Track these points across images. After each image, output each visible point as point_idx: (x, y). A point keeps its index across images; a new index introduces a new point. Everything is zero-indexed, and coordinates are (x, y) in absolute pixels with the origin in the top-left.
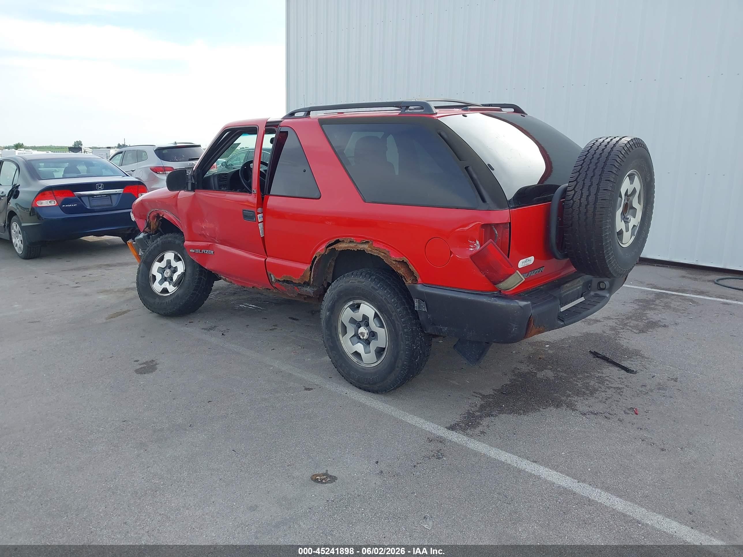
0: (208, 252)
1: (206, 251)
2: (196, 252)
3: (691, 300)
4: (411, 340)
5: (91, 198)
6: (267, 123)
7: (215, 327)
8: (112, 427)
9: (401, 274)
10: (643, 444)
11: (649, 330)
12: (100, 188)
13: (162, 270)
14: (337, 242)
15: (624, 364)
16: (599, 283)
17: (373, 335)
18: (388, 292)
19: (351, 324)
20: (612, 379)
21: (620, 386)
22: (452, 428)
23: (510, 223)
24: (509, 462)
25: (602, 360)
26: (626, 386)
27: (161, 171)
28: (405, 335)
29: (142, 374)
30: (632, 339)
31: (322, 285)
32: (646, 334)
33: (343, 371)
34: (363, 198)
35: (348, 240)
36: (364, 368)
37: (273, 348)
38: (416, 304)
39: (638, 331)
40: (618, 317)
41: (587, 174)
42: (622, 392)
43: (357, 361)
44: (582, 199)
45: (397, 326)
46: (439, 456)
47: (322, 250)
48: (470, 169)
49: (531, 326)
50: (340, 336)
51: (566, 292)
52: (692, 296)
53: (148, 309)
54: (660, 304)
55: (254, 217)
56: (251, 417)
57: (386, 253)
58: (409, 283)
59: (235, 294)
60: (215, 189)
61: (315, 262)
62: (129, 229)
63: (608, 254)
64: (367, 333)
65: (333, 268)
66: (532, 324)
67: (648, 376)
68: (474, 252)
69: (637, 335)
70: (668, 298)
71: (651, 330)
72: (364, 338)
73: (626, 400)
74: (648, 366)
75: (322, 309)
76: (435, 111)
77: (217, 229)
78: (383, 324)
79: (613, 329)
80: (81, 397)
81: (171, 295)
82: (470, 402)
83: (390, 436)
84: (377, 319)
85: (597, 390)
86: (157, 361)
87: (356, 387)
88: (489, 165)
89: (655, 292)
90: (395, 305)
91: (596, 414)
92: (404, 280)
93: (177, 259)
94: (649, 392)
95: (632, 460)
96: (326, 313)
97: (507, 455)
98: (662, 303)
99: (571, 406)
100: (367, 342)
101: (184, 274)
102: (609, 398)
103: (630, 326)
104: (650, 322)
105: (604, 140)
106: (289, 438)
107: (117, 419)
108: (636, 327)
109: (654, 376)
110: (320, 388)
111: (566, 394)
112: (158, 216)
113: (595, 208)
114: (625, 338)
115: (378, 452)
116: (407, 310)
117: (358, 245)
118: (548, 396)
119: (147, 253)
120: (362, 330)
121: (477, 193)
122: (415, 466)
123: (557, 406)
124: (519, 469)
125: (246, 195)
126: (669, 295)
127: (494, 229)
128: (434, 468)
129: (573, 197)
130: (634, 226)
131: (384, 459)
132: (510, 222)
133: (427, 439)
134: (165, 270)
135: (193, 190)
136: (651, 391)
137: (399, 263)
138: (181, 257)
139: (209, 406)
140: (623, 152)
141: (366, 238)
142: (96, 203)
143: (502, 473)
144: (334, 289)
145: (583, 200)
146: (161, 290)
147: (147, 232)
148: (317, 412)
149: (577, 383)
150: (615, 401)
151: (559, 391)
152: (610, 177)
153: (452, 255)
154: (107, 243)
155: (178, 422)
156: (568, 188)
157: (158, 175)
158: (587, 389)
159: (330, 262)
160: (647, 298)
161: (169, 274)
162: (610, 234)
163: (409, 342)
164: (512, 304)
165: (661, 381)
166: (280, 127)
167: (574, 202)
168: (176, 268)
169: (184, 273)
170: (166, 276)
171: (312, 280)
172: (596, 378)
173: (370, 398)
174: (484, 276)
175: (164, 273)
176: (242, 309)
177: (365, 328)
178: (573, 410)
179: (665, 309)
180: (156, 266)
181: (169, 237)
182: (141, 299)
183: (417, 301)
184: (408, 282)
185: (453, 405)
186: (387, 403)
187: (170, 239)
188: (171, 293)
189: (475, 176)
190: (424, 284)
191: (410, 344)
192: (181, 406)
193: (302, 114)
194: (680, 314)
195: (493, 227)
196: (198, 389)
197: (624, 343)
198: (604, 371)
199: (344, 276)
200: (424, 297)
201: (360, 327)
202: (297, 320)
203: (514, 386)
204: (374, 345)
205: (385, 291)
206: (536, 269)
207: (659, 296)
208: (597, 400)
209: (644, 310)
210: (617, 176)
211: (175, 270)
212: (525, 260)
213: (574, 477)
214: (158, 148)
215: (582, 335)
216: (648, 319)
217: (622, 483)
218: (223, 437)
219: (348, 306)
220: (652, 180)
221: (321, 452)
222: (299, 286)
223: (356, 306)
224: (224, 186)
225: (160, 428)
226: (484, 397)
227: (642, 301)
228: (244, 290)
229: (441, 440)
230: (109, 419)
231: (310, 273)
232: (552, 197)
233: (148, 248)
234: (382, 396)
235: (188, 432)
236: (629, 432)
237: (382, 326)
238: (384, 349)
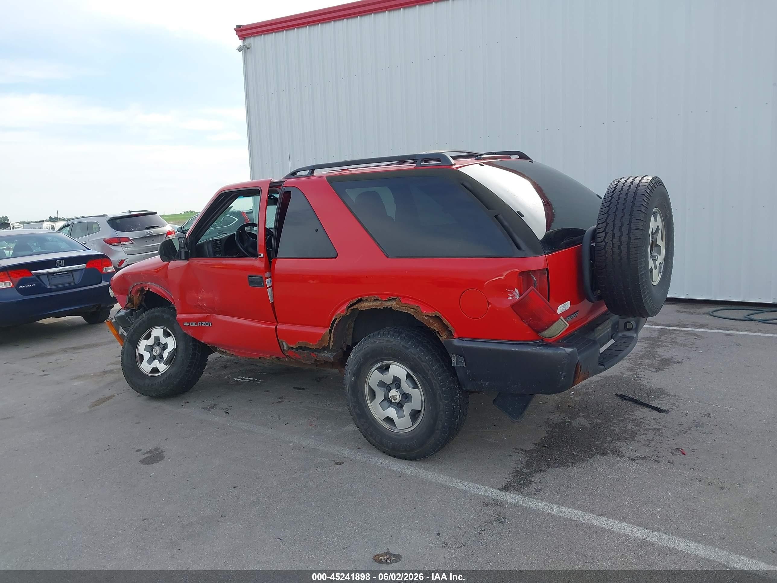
0: (205, 324)
1: (202, 324)
2: (191, 325)
3: (694, 334)
4: (450, 398)
5: (51, 276)
6: (271, 183)
7: (215, 405)
8: (132, 528)
9: (434, 330)
10: (702, 484)
11: (665, 368)
12: (60, 265)
13: (150, 348)
14: (360, 301)
15: (654, 404)
16: (626, 324)
17: (406, 397)
18: (421, 349)
19: (380, 388)
20: (647, 420)
21: (658, 427)
22: (504, 489)
23: (547, 269)
24: (575, 518)
25: (631, 403)
26: (663, 426)
27: (116, 243)
28: (443, 394)
29: (149, 464)
30: (652, 379)
31: (341, 348)
32: (663, 371)
33: (374, 439)
34: (385, 254)
35: (372, 298)
36: (398, 435)
37: (286, 423)
38: (454, 360)
39: (654, 370)
40: (631, 357)
41: (616, 215)
42: (662, 433)
43: (389, 427)
44: (614, 240)
45: (434, 384)
46: (501, 520)
47: (342, 311)
48: (500, 217)
49: (579, 373)
50: (368, 402)
51: (598, 336)
52: (693, 329)
53: (137, 392)
54: (666, 341)
55: (262, 281)
56: (286, 499)
57: (417, 309)
58: (445, 339)
59: (226, 367)
60: (210, 257)
61: (335, 325)
62: (94, 306)
63: (644, 293)
64: (399, 396)
65: (352, 330)
66: (579, 371)
67: (681, 414)
68: (513, 302)
69: (655, 373)
70: (672, 334)
71: (668, 367)
72: (396, 401)
73: (668, 440)
74: (677, 404)
75: (346, 375)
76: (453, 161)
77: (216, 298)
78: (416, 384)
79: (630, 370)
80: (86, 498)
81: (162, 374)
82: (514, 459)
83: (442, 504)
84: (409, 380)
85: (637, 434)
86: (162, 448)
87: (390, 456)
88: (518, 212)
89: (658, 328)
90: (430, 363)
91: (644, 458)
92: (438, 335)
93: (167, 334)
94: (688, 431)
95: (696, 502)
96: (351, 379)
97: (571, 511)
98: (668, 339)
99: (616, 452)
100: (399, 406)
101: (175, 351)
102: (652, 440)
103: (645, 365)
104: (663, 360)
105: (626, 181)
106: (335, 519)
107: (136, 518)
108: (652, 365)
109: (687, 414)
110: (351, 460)
111: (607, 440)
112: (142, 290)
113: (629, 248)
114: (645, 378)
115: (437, 523)
116: (443, 367)
117: (384, 303)
118: (590, 444)
119: (132, 331)
120: (393, 392)
121: (511, 241)
122: (480, 534)
123: (604, 454)
124: (587, 524)
125: (251, 260)
126: (671, 331)
127: (532, 275)
128: (500, 533)
129: (605, 238)
130: (660, 263)
131: (445, 530)
132: (547, 267)
133: (483, 504)
134: (153, 348)
135: (187, 258)
136: (689, 429)
137: (431, 318)
138: (171, 332)
139: (236, 492)
140: (648, 191)
141: (392, 295)
142: (56, 281)
143: (572, 531)
144: (359, 351)
145: (616, 241)
146: (150, 370)
147: (129, 308)
148: (356, 487)
149: (615, 428)
150: (658, 443)
151: (600, 438)
152: (640, 216)
153: (490, 306)
154: (66, 324)
155: (206, 513)
156: (598, 230)
157: (112, 247)
158: (626, 433)
159: (349, 323)
160: (652, 335)
161: (158, 352)
162: (645, 273)
163: (448, 401)
164: (559, 352)
165: (695, 418)
166: (283, 188)
167: (606, 243)
168: (166, 344)
169: (175, 349)
170: (155, 354)
171: (331, 343)
172: (631, 422)
173: (408, 467)
174: (526, 325)
175: (152, 351)
176: (238, 383)
177: (397, 391)
178: (621, 456)
179: (673, 345)
180: (143, 344)
181: (156, 311)
182: (128, 382)
183: (454, 356)
184: (444, 337)
185: (498, 464)
186: (428, 470)
187: (157, 314)
188: (162, 373)
189: (506, 223)
190: (461, 338)
191: (450, 403)
192: (205, 495)
193: (307, 172)
194: (689, 349)
195: (531, 273)
196: (218, 474)
197: (645, 382)
198: (637, 413)
199: (369, 337)
200: (461, 352)
201: (391, 390)
202: (303, 389)
203: (553, 438)
204: (407, 409)
205: (418, 349)
206: (572, 314)
207: (662, 332)
208: (640, 444)
209: (654, 348)
210: (646, 215)
211: (165, 347)
212: (562, 305)
213: (646, 526)
214: (111, 218)
215: (602, 379)
216: (660, 357)
217: (696, 528)
218: (262, 524)
219: (375, 368)
220: (671, 217)
221: (375, 530)
222: (316, 351)
223: (384, 368)
224: (219, 252)
225: (188, 522)
226: (526, 452)
227: (648, 339)
228: (235, 363)
229: (498, 503)
230: (126, 519)
231: (329, 337)
232: (583, 239)
233: (132, 326)
234: (420, 463)
235: (221, 524)
236: (684, 473)
237: (416, 387)
238: (419, 411)
